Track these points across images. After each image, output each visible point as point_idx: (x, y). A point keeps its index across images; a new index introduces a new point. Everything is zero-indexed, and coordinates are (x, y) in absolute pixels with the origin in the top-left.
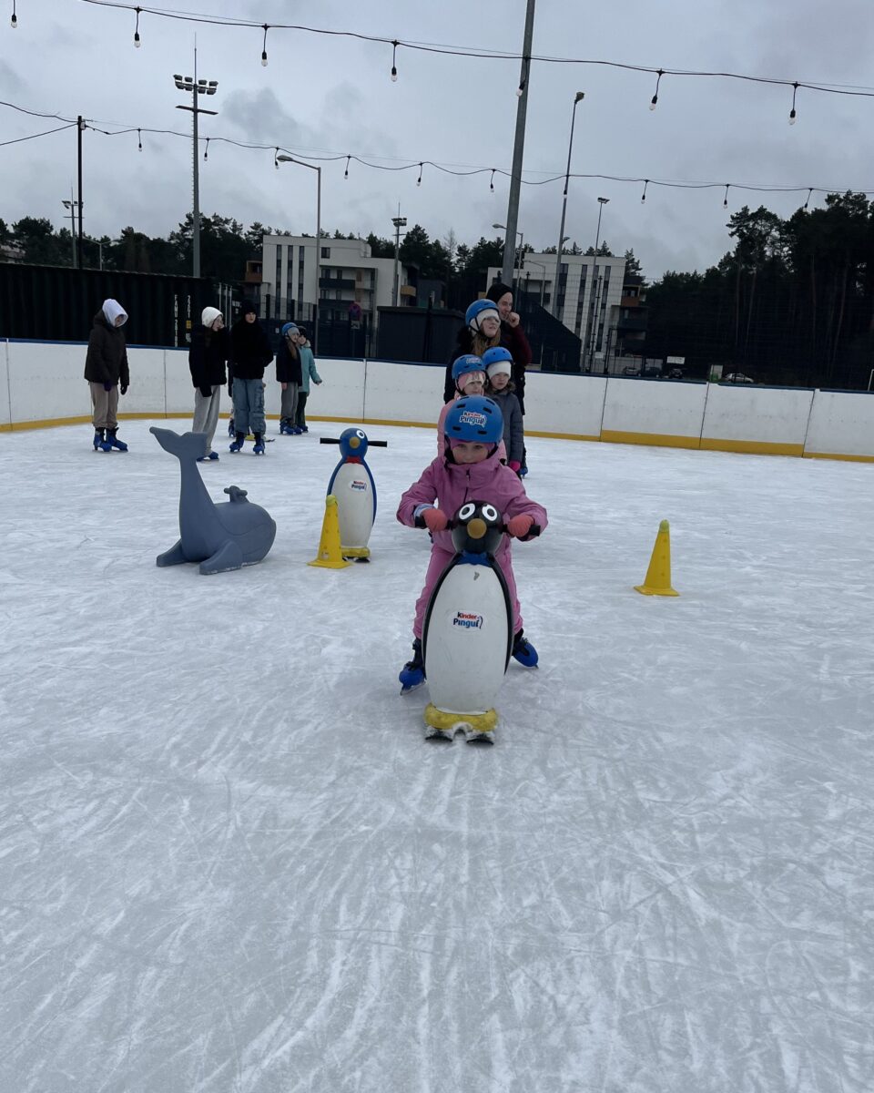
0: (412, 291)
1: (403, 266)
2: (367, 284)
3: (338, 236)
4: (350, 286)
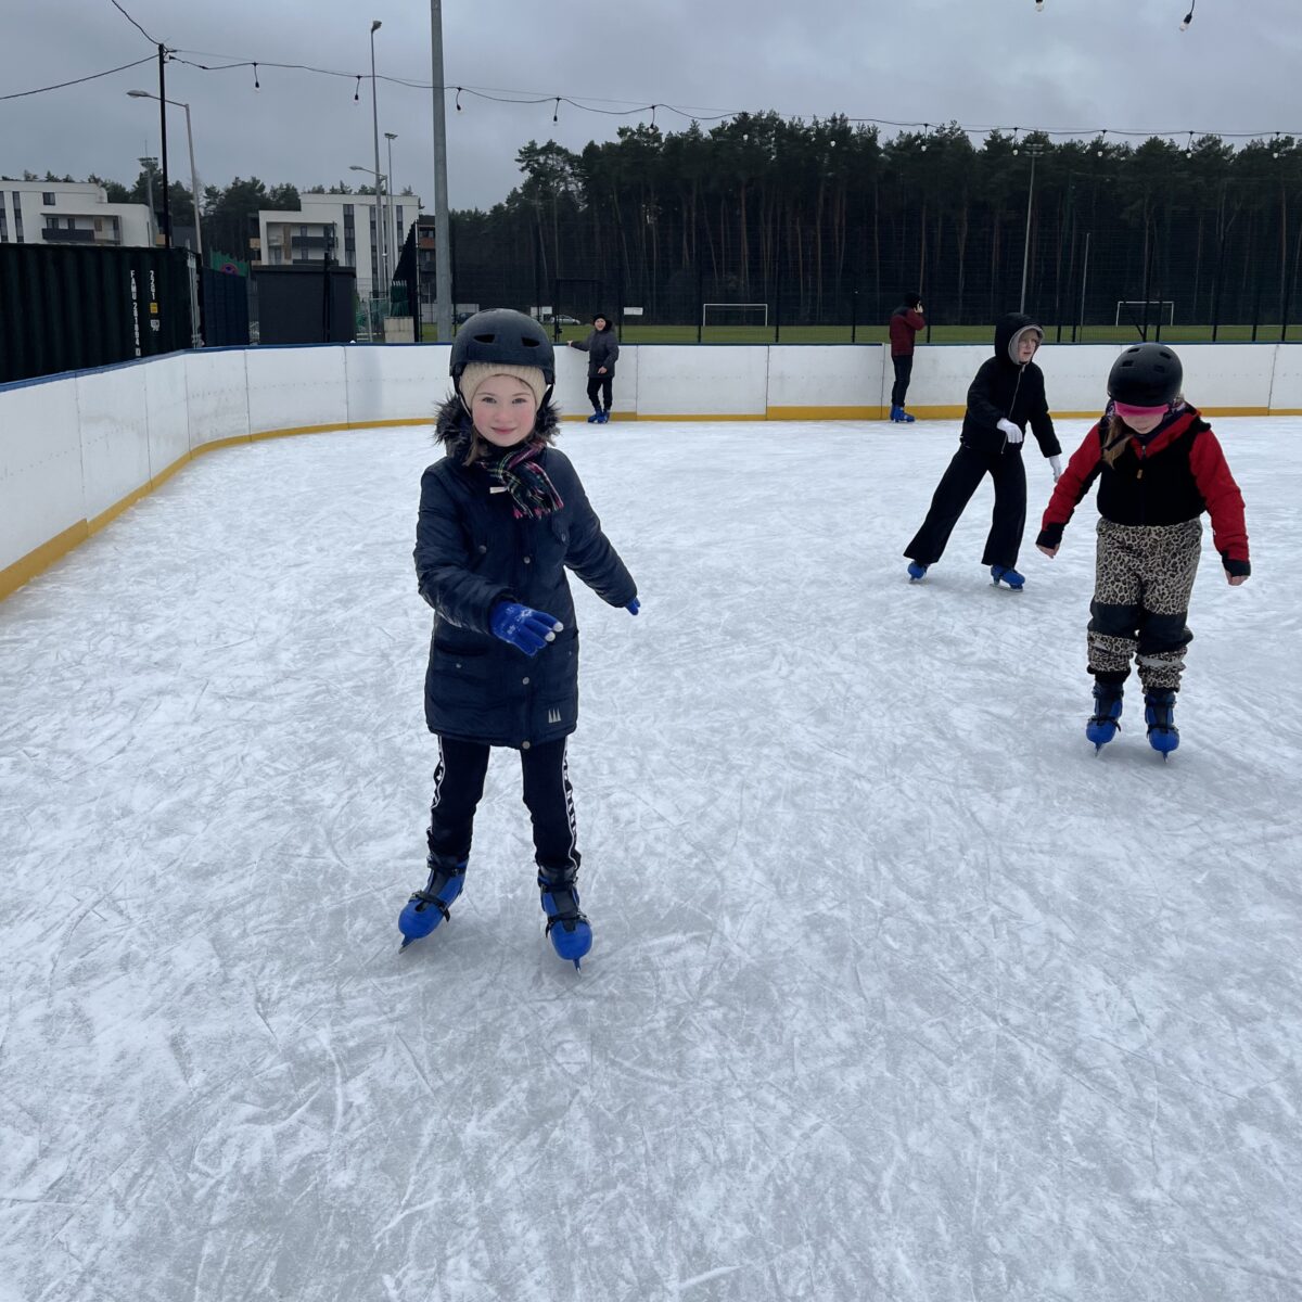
1: (151, 211)
2: (109, 233)
3: (69, 180)
4: (87, 237)
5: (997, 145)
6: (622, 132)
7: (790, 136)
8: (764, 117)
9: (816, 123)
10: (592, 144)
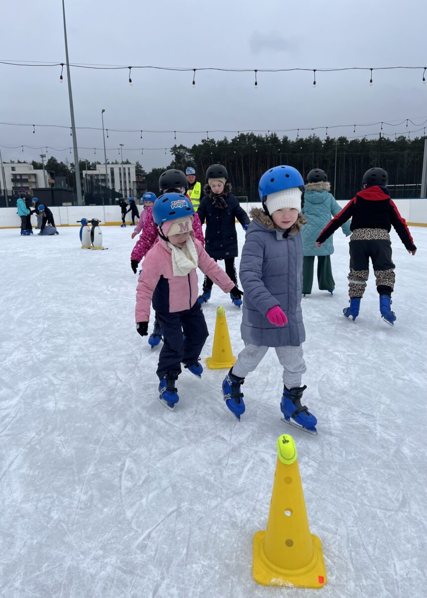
0: (53, 181)
1: (48, 172)
2: (34, 180)
3: (19, 162)
4: (26, 181)
5: (329, 142)
6: (203, 141)
7: (258, 140)
8: (249, 135)
9: (266, 136)
10: (195, 145)
